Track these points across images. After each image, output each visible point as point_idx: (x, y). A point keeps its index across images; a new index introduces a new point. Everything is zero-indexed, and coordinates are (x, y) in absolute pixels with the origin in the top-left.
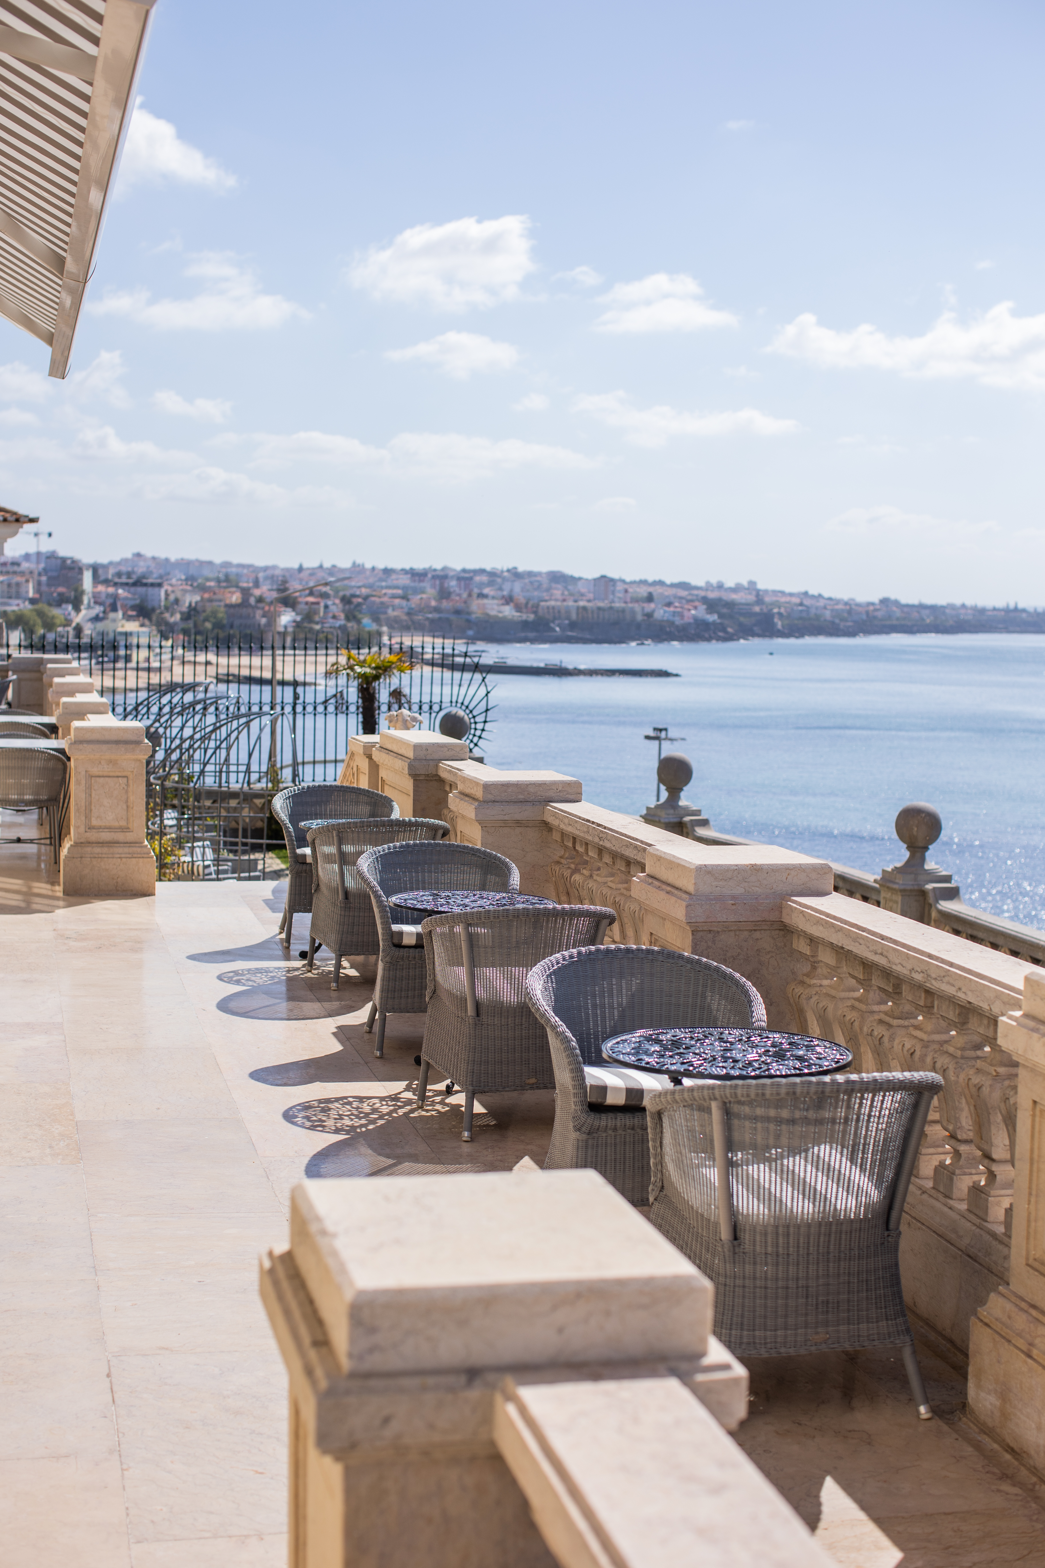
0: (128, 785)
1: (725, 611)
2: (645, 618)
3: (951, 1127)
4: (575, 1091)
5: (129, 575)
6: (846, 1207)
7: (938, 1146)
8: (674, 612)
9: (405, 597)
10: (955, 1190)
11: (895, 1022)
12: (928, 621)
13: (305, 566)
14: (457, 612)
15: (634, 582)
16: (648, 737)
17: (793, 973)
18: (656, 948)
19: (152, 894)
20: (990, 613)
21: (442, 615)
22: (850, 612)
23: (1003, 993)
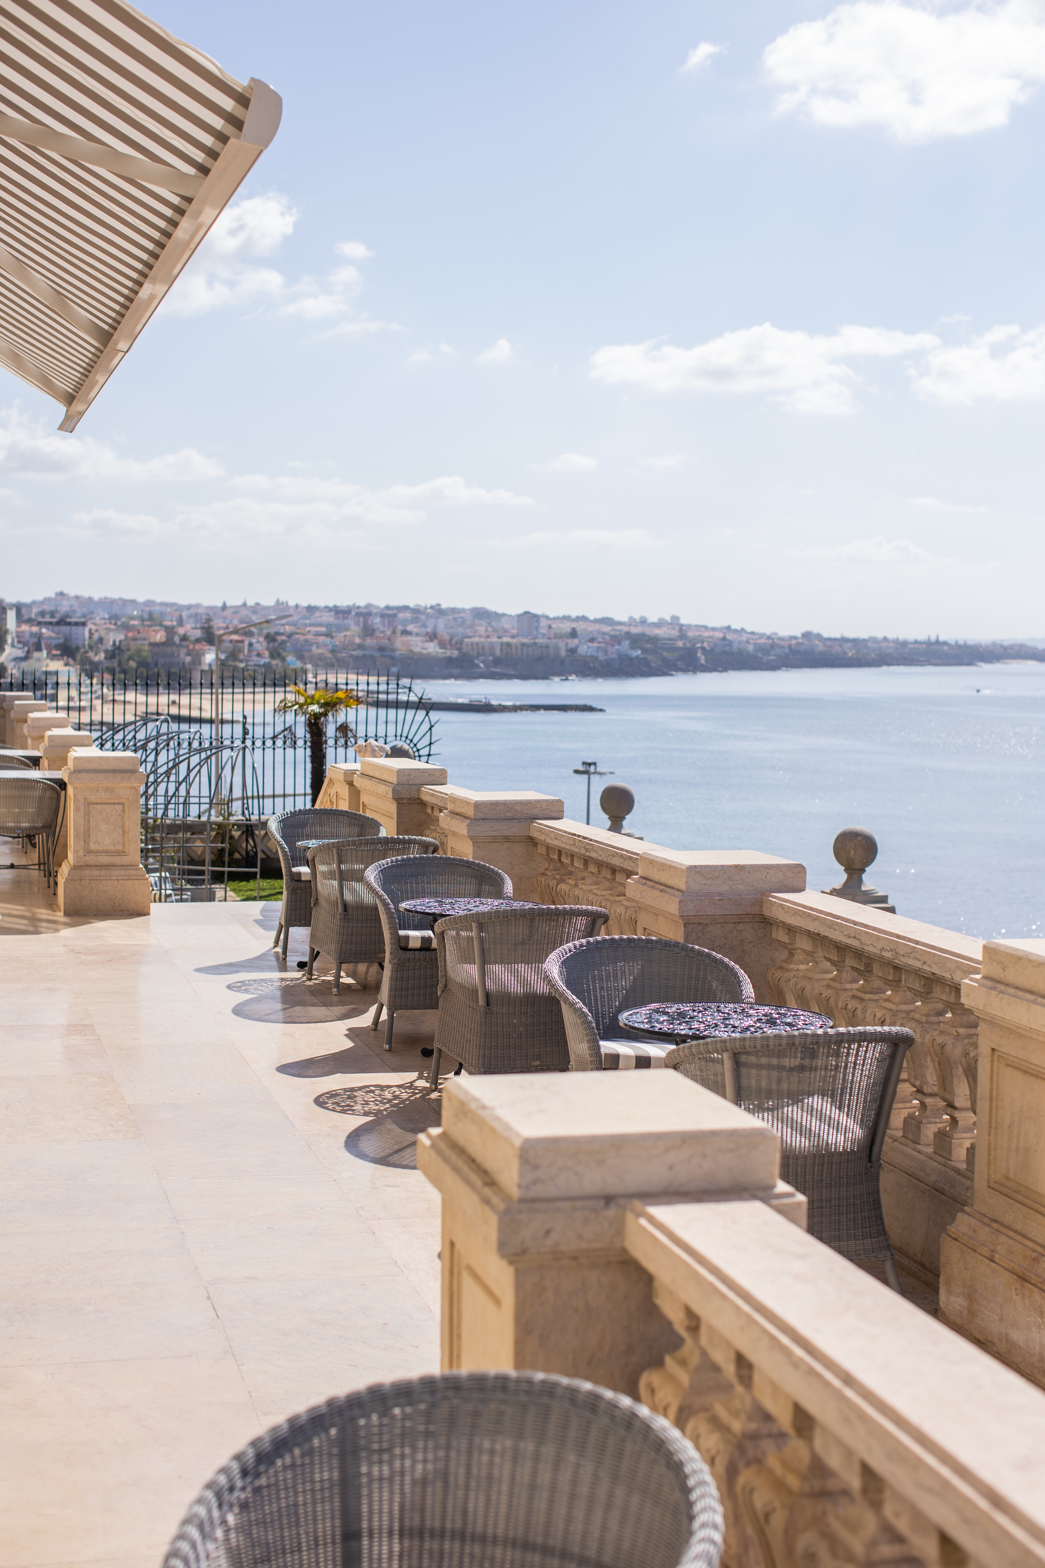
0: (124, 811)
1: (648, 646)
2: (569, 653)
3: (918, 1083)
4: (592, 1059)
5: (52, 614)
6: (836, 1142)
7: (906, 1102)
8: (598, 648)
9: (328, 635)
10: (922, 1137)
11: (867, 996)
12: (850, 654)
13: (229, 604)
14: (381, 649)
15: (556, 619)
16: (577, 772)
17: (772, 960)
18: (654, 938)
19: (147, 914)
20: (912, 646)
21: (367, 653)
22: (773, 646)
23: (963, 963)
